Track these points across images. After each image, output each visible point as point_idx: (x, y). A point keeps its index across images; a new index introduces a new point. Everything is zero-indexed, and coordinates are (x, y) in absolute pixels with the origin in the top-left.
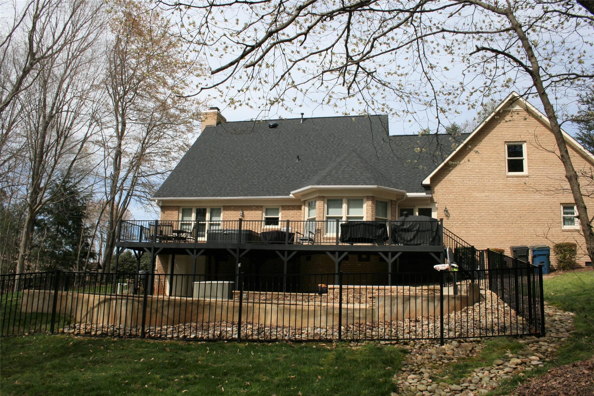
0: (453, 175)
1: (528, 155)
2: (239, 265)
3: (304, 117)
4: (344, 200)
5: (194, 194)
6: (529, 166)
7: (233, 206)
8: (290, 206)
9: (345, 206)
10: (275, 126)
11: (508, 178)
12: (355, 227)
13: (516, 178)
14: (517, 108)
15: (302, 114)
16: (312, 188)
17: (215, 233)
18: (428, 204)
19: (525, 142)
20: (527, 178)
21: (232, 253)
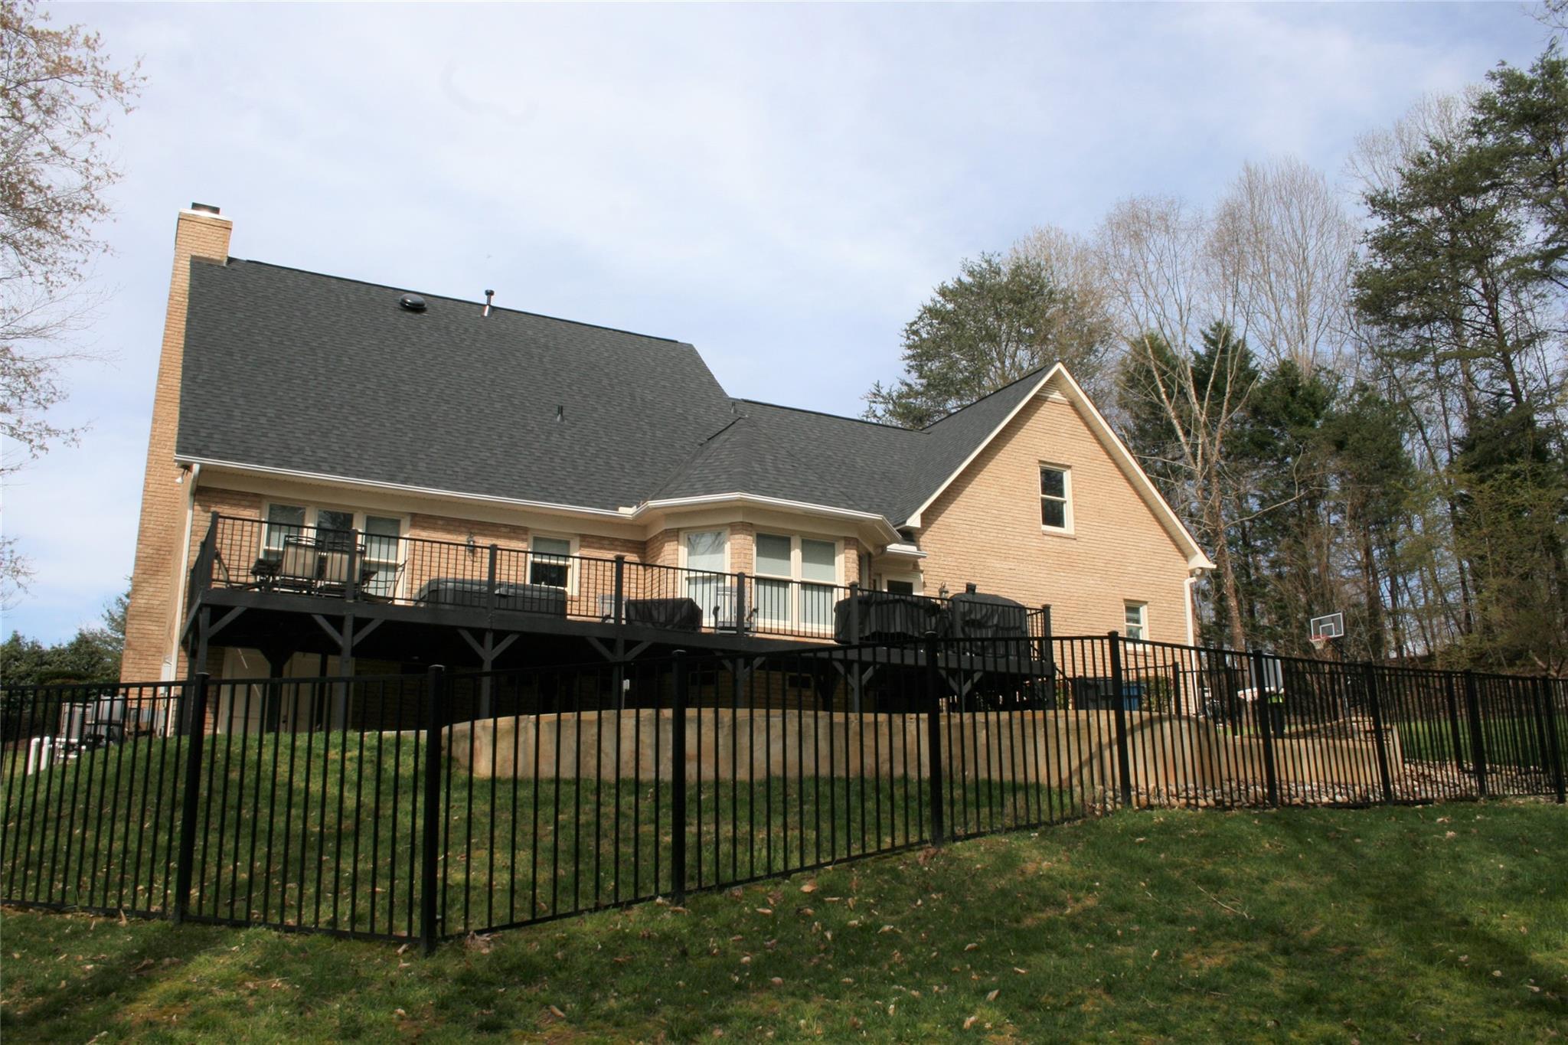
0: (953, 514)
1: (1074, 495)
2: (626, 684)
3: (495, 302)
4: (796, 542)
5: (325, 466)
6: (1076, 518)
7: (442, 518)
8: (604, 538)
9: (796, 554)
10: (417, 308)
11: (1046, 538)
12: (885, 606)
13: (1058, 540)
14: (1056, 395)
15: (490, 293)
16: (740, 500)
17: (472, 592)
18: (906, 573)
19: (1069, 467)
20: (1074, 542)
21: (603, 649)
